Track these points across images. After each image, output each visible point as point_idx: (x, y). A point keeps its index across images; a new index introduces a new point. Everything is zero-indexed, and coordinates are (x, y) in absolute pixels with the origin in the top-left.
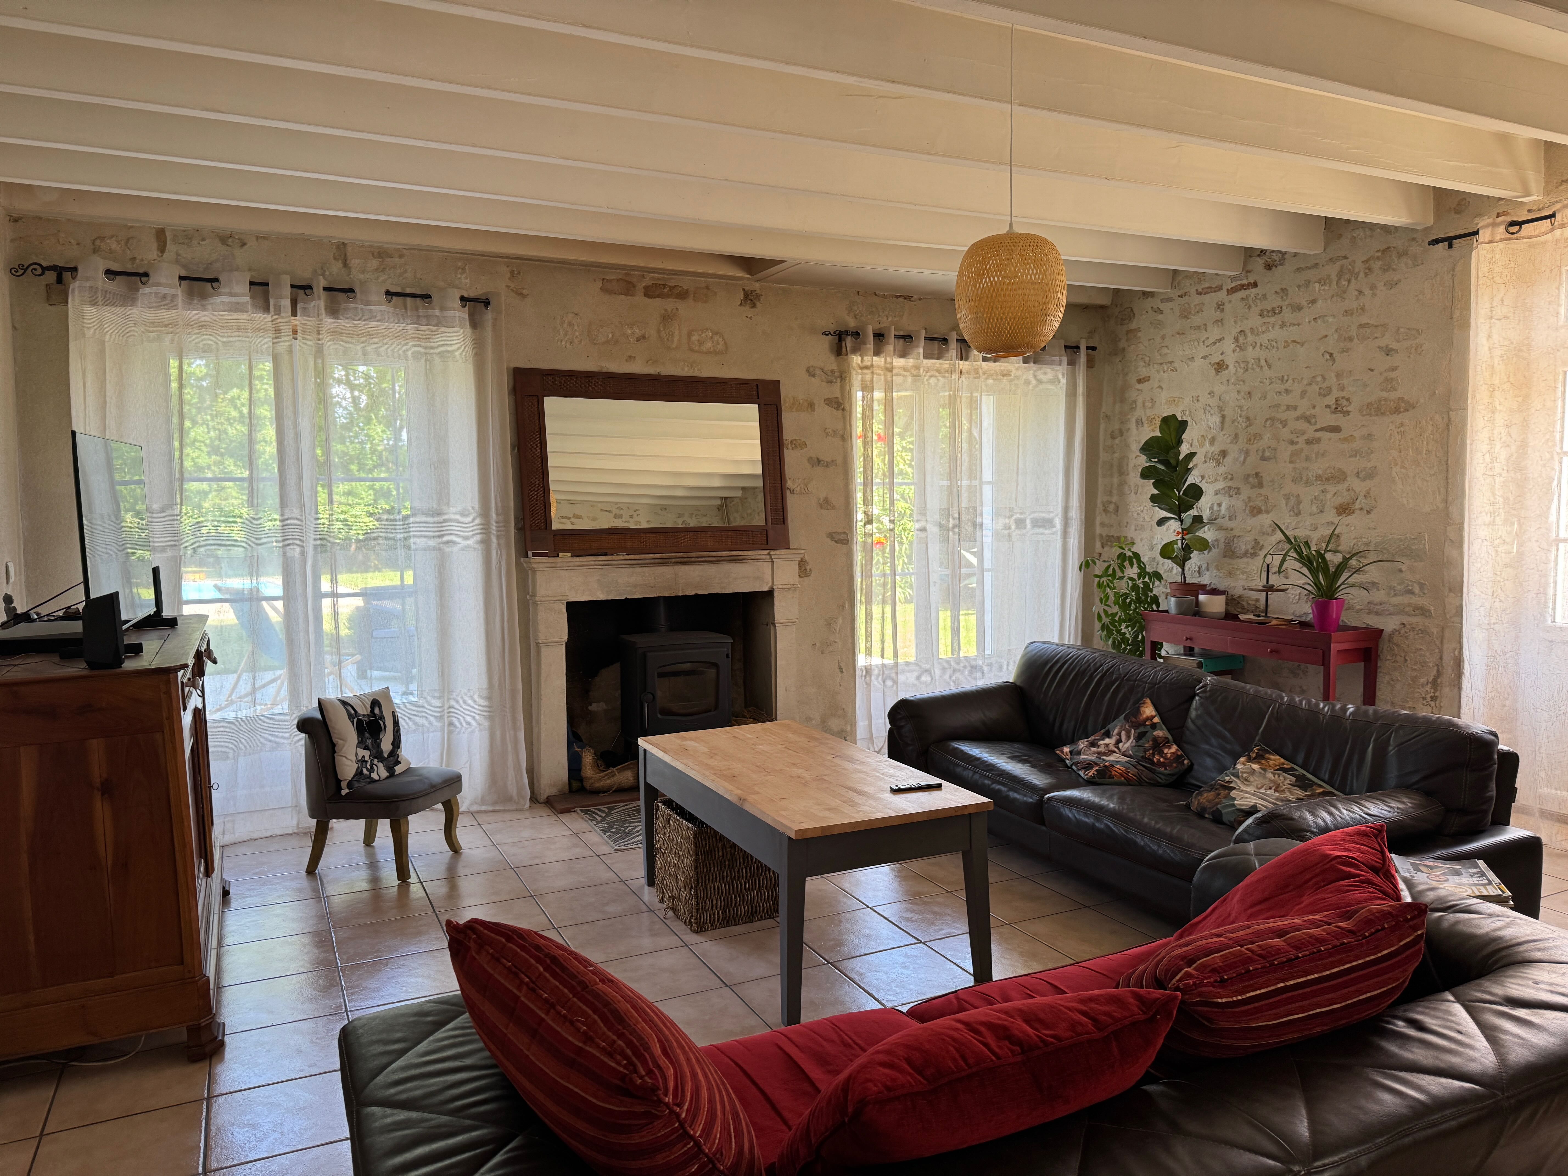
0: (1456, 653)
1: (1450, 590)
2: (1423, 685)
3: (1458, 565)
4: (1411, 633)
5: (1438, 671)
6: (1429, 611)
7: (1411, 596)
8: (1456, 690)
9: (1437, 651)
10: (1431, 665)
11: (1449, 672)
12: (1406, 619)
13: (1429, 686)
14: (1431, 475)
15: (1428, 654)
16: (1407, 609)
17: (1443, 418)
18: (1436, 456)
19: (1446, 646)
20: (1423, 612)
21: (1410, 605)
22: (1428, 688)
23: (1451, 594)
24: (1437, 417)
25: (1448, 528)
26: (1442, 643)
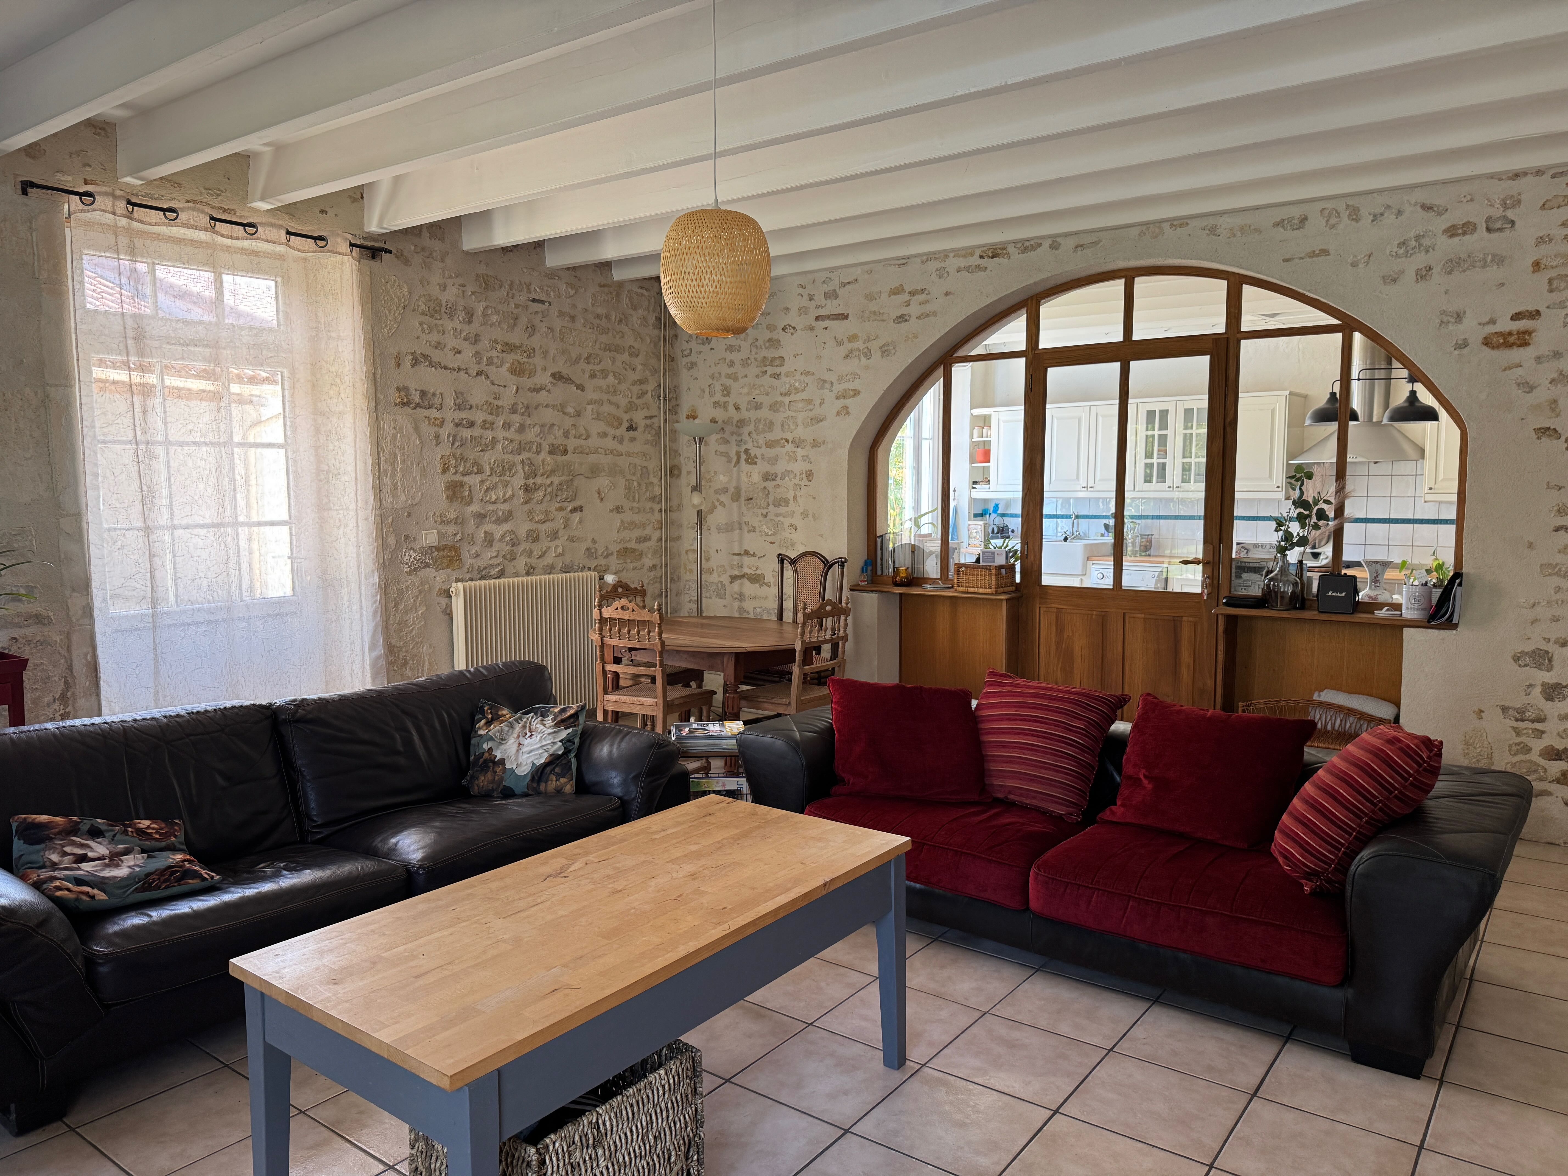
0: (89, 657)
1: (74, 590)
2: (48, 705)
3: (82, 559)
4: (27, 648)
5: (66, 683)
6: (48, 617)
7: (17, 604)
8: (94, 698)
9: (62, 661)
10: (56, 679)
11: (82, 681)
12: (16, 633)
13: (57, 703)
14: (26, 459)
15: (51, 667)
16: (17, 620)
17: (36, 393)
18: (31, 436)
19: (75, 653)
20: (39, 619)
21: (19, 615)
22: (56, 706)
23: (75, 594)
24: (27, 390)
25: (62, 520)
26: (69, 649)
